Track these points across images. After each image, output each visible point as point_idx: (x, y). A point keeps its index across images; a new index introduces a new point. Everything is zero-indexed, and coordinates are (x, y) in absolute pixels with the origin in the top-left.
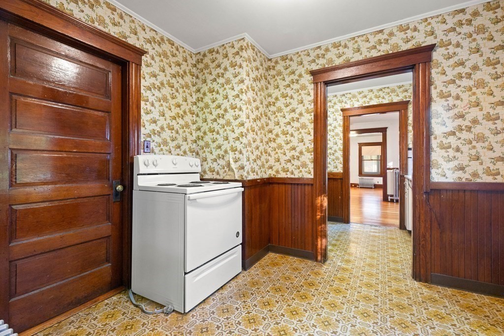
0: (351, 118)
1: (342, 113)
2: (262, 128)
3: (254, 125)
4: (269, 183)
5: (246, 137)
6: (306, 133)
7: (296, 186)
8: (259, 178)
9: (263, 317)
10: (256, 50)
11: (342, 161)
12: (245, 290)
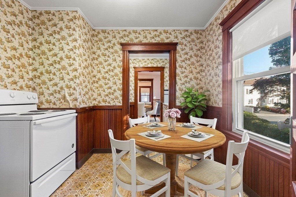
0: (138, 72)
1: (134, 69)
2: (89, 73)
3: (84, 71)
4: (94, 109)
5: (79, 79)
6: (117, 79)
7: (111, 111)
8: (87, 106)
9: (96, 195)
10: (85, 21)
11: (134, 96)
12: (80, 182)
